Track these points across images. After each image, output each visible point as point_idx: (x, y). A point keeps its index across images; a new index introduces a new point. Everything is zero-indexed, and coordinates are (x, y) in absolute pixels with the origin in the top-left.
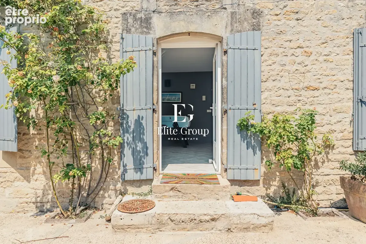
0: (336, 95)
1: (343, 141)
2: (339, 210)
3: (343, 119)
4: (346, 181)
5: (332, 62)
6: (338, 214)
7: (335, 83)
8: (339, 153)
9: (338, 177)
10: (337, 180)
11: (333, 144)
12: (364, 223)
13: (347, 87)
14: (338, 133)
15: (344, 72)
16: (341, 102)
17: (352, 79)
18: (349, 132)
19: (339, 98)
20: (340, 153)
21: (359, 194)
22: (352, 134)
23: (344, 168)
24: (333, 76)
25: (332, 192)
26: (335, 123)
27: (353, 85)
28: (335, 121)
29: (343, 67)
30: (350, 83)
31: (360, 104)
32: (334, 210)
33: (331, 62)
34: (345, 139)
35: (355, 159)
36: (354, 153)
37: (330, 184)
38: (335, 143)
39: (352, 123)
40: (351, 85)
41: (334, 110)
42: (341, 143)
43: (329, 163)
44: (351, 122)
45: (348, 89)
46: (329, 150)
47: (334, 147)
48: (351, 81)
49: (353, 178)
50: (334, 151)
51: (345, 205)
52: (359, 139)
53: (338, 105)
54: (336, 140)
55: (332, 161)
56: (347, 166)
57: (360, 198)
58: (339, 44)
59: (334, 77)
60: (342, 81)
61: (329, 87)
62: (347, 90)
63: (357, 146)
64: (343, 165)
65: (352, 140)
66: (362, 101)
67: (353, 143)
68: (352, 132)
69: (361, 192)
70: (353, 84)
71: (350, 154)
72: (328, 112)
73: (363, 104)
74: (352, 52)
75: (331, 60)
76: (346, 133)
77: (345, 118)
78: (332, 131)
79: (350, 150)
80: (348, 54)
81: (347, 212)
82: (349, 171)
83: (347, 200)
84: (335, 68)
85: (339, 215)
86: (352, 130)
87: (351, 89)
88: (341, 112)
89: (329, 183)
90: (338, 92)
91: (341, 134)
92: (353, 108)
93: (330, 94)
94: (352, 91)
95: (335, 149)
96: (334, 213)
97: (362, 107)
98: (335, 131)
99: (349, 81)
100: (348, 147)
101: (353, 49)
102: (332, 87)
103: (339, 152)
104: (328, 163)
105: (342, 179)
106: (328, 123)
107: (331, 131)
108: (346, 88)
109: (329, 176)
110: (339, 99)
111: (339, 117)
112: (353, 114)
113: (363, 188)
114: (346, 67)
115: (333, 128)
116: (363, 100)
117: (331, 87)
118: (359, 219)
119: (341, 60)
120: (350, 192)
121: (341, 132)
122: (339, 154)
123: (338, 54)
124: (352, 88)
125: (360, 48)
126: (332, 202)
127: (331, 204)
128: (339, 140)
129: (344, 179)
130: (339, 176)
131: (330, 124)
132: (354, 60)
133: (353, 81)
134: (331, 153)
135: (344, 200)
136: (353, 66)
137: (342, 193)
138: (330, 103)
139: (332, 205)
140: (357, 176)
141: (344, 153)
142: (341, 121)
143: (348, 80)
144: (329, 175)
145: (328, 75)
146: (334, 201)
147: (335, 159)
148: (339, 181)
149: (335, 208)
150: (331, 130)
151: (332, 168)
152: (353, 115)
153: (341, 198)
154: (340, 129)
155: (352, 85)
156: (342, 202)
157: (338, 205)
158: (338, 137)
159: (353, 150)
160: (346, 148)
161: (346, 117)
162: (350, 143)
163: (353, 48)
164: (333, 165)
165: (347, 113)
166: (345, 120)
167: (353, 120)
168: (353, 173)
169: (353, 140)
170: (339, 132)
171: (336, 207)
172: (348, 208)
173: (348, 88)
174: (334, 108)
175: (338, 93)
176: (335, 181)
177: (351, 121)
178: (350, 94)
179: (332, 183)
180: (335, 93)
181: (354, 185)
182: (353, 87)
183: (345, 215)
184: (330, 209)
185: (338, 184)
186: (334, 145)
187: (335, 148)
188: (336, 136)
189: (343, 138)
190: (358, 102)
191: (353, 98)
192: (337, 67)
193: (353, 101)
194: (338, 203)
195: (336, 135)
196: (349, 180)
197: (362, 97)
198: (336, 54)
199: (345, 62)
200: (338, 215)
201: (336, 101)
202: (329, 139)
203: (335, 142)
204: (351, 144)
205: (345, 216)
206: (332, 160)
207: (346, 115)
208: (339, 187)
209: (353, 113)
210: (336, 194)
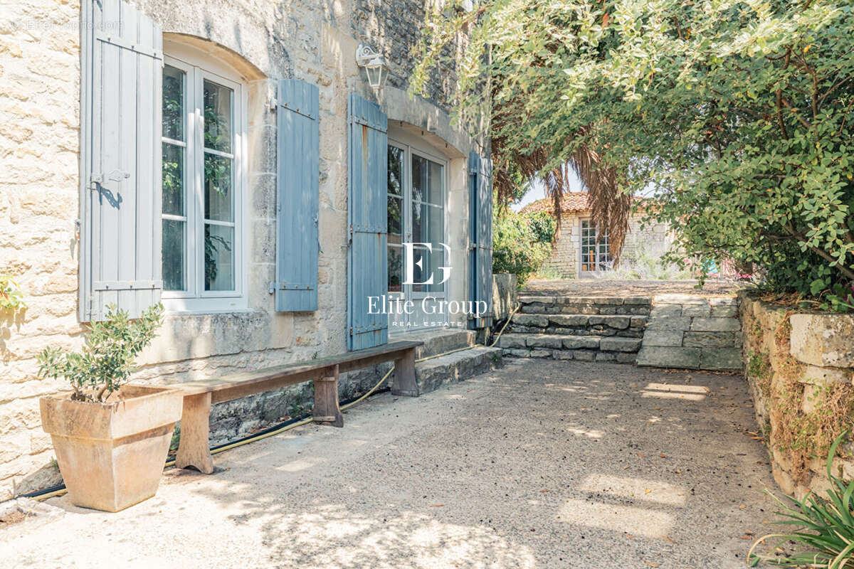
0: (29, 161)
1: (52, 296)
2: (39, 497)
3: (52, 232)
4: (58, 407)
5: (20, 57)
6: (33, 512)
7: (27, 123)
8: (40, 332)
9: (35, 405)
10: (34, 413)
11: (21, 306)
12: (104, 513)
13: (63, 142)
14: (38, 274)
15: (53, 97)
16: (45, 182)
17: (75, 123)
18: (69, 272)
19: (39, 169)
20: (42, 332)
21: (91, 436)
22: (76, 277)
23: (53, 371)
24: (22, 100)
25: (19, 452)
26: (26, 244)
27: (80, 142)
28: (28, 237)
29: (54, 84)
30: (72, 134)
31: (96, 193)
32: (23, 502)
33: (15, 56)
34: (58, 293)
35: (85, 345)
36: (80, 329)
37: (10, 429)
38: (27, 304)
39: (76, 246)
40: (72, 139)
41: (25, 205)
42: (46, 301)
43: (10, 364)
44: (73, 242)
45: (66, 150)
46: (9, 325)
47: (23, 317)
48: (73, 128)
49: (78, 397)
50: (24, 328)
51: (55, 480)
52: (93, 291)
53: (38, 191)
54: (32, 295)
55: (19, 359)
56: (59, 364)
57: (94, 446)
58: (41, 11)
59: (23, 103)
60: (49, 124)
61: (9, 131)
62: (62, 151)
63: (88, 311)
64: (49, 363)
65: (76, 293)
66: (101, 188)
67: (78, 301)
68: (76, 272)
69: (97, 430)
70: (80, 137)
71: (70, 334)
72: (5, 208)
73: (104, 197)
74: (76, 47)
75: (15, 52)
76: (59, 274)
77: (57, 230)
78: (16, 269)
79: (71, 322)
80: (65, 50)
81: (62, 498)
82: (66, 377)
83: (61, 463)
84: (28, 78)
85: (37, 513)
86: (76, 267)
87: (73, 151)
88: (44, 213)
89: (9, 426)
90: (38, 154)
91: (46, 278)
92: (79, 205)
93: (11, 153)
94: (75, 156)
95: (27, 322)
96: (22, 511)
97: (101, 204)
98: (28, 268)
99: (68, 127)
100: (65, 315)
101: (78, 39)
102: (19, 135)
103: (40, 330)
104: (7, 365)
105: (48, 405)
106: (5, 243)
107: (15, 266)
108: (60, 144)
109: (9, 404)
110: (40, 175)
111: (39, 226)
112: (78, 220)
113: (102, 416)
114: (62, 85)
115: (21, 257)
116: (104, 186)
117: (16, 134)
118: (91, 506)
119: (45, 59)
120: (67, 438)
121: (46, 271)
122: (40, 334)
123: (37, 40)
124: (77, 150)
125: (98, 44)
126: (18, 480)
127: (15, 487)
128: (39, 293)
129: (52, 404)
130: (37, 400)
131: (10, 245)
132: (80, 70)
133: (79, 130)
134: (14, 336)
135: (56, 466)
136: (78, 86)
137: (49, 446)
138: (12, 180)
139: (20, 491)
140: (87, 389)
141: (52, 333)
142: (44, 239)
143: (66, 123)
144: (10, 401)
145: (7, 92)
146: (25, 477)
147: (27, 351)
148: (40, 416)
149: (26, 496)
150: (15, 263)
151: (18, 379)
152: (78, 224)
153: (44, 464)
154: (44, 263)
155: (76, 142)
156: (49, 472)
157: (36, 486)
158: (35, 284)
159: (79, 321)
160: (58, 316)
161: (60, 228)
162: (70, 301)
163: (80, 37)
164: (20, 371)
165: (62, 218)
166: (56, 236)
167: (79, 237)
168: (76, 381)
169: (78, 296)
170: (38, 271)
171: (32, 491)
172: (64, 487)
173: (66, 146)
174: (23, 196)
175: (38, 157)
176: (28, 418)
177: (72, 240)
178: (70, 164)
179: (16, 422)
180: (28, 152)
181: (77, 413)
182: (79, 148)
183: (55, 508)
184: (13, 503)
185: (38, 424)
186: (23, 311)
187: (27, 317)
188: (30, 283)
189: (50, 287)
190: (92, 190)
191: (79, 177)
192: (34, 76)
193: (79, 186)
194: (36, 481)
195: (30, 281)
196: (64, 405)
197: (103, 177)
198: (32, 39)
199: (58, 71)
200: (35, 515)
201: (30, 177)
202: (10, 290)
203: (28, 301)
204: (72, 304)
205: (54, 511)
206: (18, 354)
207: (60, 224)
208: (40, 432)
209: (79, 218)
210: (32, 454)
